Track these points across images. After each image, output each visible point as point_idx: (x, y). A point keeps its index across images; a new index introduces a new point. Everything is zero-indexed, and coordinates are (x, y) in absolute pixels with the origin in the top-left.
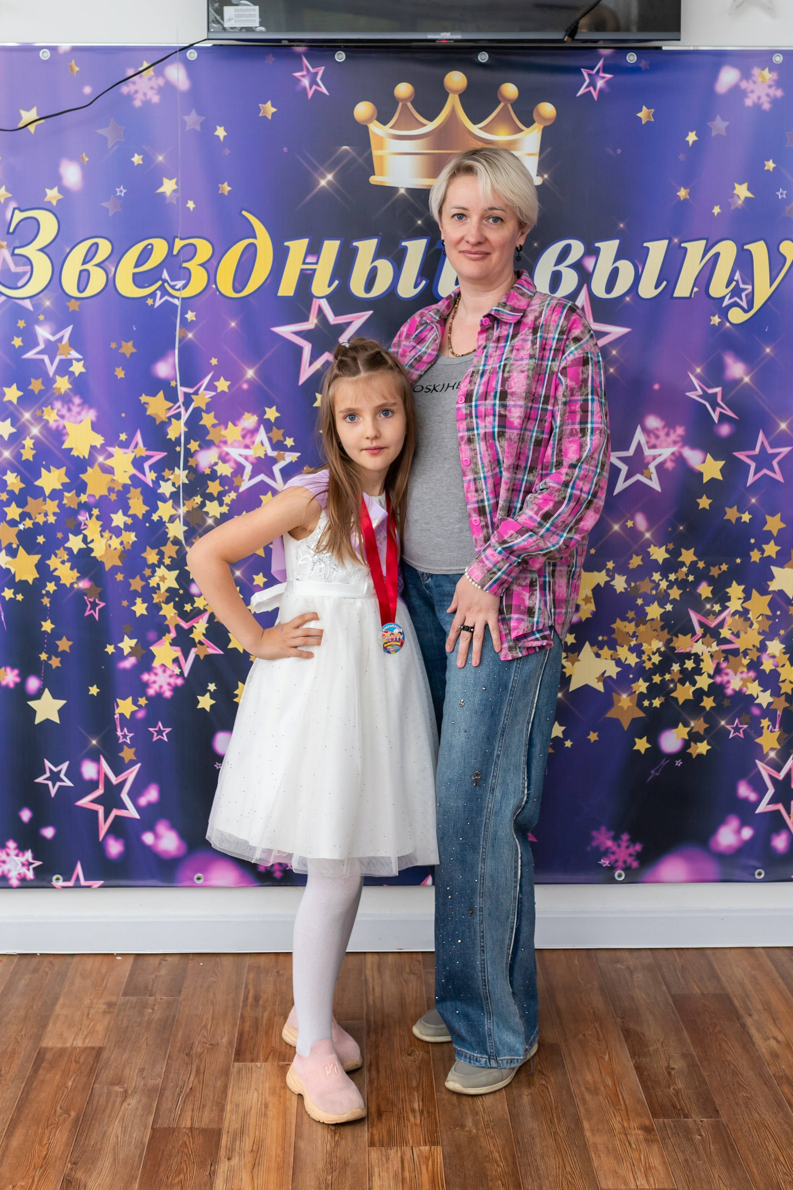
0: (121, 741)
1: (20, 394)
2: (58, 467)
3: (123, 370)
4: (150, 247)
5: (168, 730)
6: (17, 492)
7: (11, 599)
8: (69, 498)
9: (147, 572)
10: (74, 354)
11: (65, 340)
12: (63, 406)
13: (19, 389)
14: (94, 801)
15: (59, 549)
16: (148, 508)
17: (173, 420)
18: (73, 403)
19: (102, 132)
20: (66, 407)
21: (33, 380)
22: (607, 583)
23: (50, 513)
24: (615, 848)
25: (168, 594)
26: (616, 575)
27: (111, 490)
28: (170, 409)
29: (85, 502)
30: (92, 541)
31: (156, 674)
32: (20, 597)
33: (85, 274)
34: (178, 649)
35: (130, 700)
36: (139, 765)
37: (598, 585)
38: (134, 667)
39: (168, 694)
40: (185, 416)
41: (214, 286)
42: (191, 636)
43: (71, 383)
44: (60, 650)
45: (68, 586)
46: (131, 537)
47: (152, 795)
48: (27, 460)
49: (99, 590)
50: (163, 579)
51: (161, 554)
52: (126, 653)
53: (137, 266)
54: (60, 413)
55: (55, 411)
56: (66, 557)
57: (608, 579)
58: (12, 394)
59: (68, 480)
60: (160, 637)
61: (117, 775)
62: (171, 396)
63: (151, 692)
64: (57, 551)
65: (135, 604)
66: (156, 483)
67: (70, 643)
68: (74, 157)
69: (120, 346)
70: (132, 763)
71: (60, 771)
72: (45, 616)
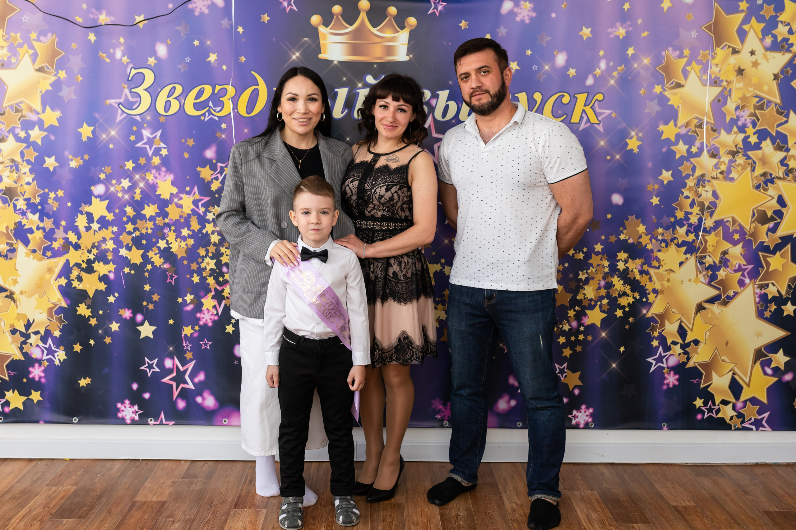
0: (185, 348)
1: (134, 165)
2: (153, 204)
3: (188, 153)
4: (203, 89)
5: (210, 343)
6: (132, 217)
7: (128, 273)
8: (159, 221)
9: (200, 260)
10: (162, 145)
11: (158, 137)
12: (156, 172)
13: (133, 162)
14: (170, 380)
15: (153, 247)
16: (200, 227)
17: (214, 180)
18: (162, 171)
19: (178, 28)
20: (158, 172)
21: (140, 158)
22: (441, 270)
23: (149, 228)
24: (444, 410)
25: (210, 272)
26: (446, 266)
27: (181, 216)
28: (212, 174)
29: (167, 223)
30: (171, 243)
31: (204, 314)
32: (133, 272)
33: (169, 102)
34: (216, 300)
35: (190, 327)
36: (195, 361)
37: (436, 271)
38: (193, 310)
39: (210, 324)
40: (221, 179)
41: (236, 110)
42: (223, 294)
43: (160, 160)
44: (153, 300)
45: (158, 267)
46: (191, 242)
47: (201, 377)
48: (137, 200)
49: (175, 269)
50: (208, 264)
51: (207, 251)
52: (188, 303)
53: (196, 99)
54: (155, 176)
55: (152, 174)
56: (157, 251)
57: (442, 268)
58: (130, 165)
59: (158, 211)
60: (206, 295)
61: (183, 366)
62: (213, 168)
63: (201, 323)
64: (152, 248)
65: (193, 277)
66: (205, 214)
67: (159, 297)
68: (163, 41)
69: (186, 141)
70: (191, 360)
71: (153, 363)
72: (146, 282)
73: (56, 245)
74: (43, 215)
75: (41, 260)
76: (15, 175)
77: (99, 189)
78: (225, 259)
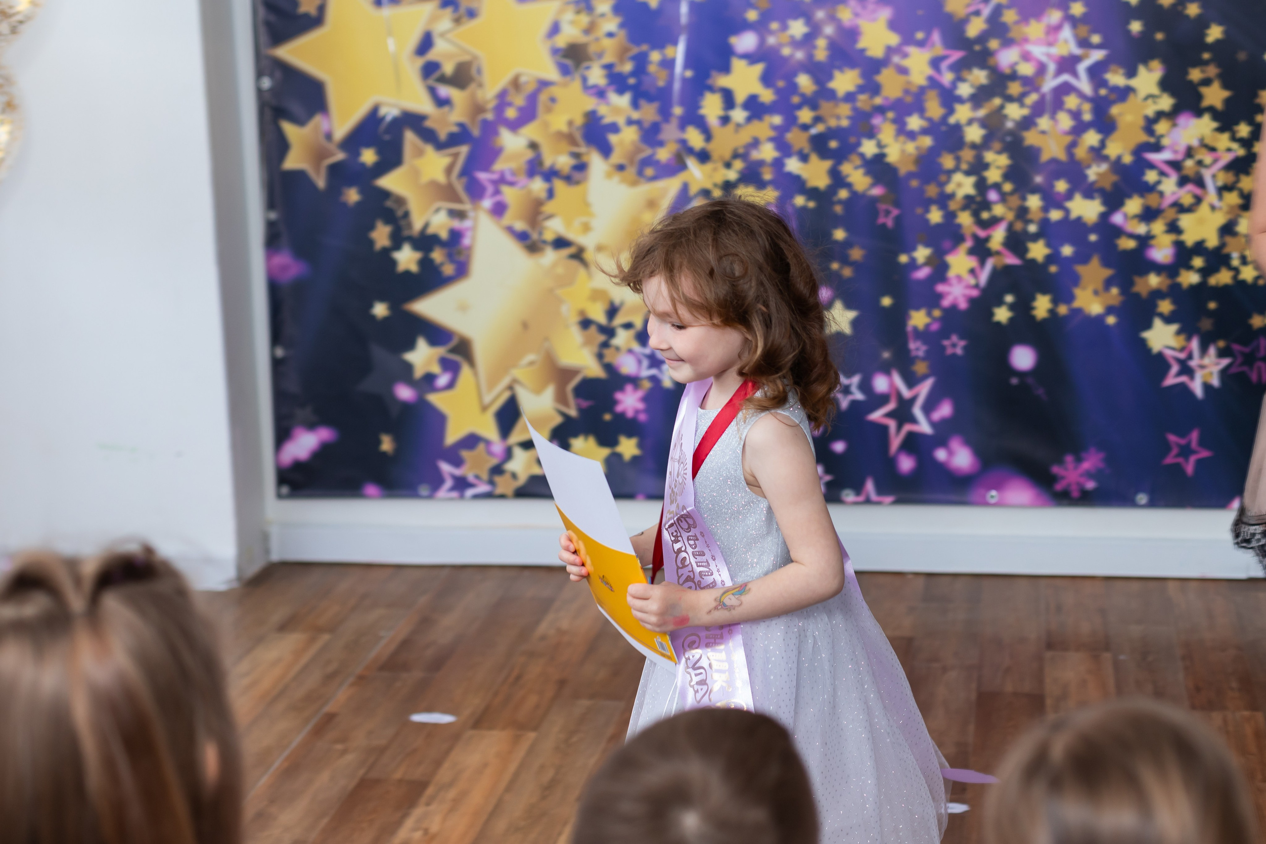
0: (913, 354)
2: (852, 69)
5: (963, 344)
6: (809, 95)
7: (802, 206)
8: (863, 100)
9: (943, 178)
14: (885, 415)
15: (852, 154)
16: (944, 111)
17: (973, 17)
18: (868, 1)
20: (861, 5)
23: (843, 117)
25: (964, 202)
27: (907, 92)
29: (879, 105)
30: (887, 146)
32: (811, 204)
35: (924, 311)
36: (933, 379)
38: (929, 278)
39: (963, 305)
40: (986, 13)
42: (988, 245)
44: (852, 259)
45: (861, 193)
46: (927, 141)
47: (946, 409)
48: (820, 61)
49: (893, 197)
50: (959, 185)
51: (958, 159)
52: (919, 264)
54: (854, 11)
55: (850, 9)
56: (858, 161)
59: (862, 82)
60: (955, 246)
61: (909, 388)
63: (946, 304)
64: (850, 157)
65: (930, 212)
66: (954, 85)
67: (864, 253)
70: (926, 378)
71: (851, 384)
72: (838, 222)
73: (664, 154)
74: (640, 95)
75: (634, 184)
76: (584, 19)
77: (746, 42)
78: (993, 175)
